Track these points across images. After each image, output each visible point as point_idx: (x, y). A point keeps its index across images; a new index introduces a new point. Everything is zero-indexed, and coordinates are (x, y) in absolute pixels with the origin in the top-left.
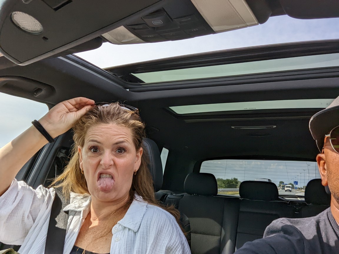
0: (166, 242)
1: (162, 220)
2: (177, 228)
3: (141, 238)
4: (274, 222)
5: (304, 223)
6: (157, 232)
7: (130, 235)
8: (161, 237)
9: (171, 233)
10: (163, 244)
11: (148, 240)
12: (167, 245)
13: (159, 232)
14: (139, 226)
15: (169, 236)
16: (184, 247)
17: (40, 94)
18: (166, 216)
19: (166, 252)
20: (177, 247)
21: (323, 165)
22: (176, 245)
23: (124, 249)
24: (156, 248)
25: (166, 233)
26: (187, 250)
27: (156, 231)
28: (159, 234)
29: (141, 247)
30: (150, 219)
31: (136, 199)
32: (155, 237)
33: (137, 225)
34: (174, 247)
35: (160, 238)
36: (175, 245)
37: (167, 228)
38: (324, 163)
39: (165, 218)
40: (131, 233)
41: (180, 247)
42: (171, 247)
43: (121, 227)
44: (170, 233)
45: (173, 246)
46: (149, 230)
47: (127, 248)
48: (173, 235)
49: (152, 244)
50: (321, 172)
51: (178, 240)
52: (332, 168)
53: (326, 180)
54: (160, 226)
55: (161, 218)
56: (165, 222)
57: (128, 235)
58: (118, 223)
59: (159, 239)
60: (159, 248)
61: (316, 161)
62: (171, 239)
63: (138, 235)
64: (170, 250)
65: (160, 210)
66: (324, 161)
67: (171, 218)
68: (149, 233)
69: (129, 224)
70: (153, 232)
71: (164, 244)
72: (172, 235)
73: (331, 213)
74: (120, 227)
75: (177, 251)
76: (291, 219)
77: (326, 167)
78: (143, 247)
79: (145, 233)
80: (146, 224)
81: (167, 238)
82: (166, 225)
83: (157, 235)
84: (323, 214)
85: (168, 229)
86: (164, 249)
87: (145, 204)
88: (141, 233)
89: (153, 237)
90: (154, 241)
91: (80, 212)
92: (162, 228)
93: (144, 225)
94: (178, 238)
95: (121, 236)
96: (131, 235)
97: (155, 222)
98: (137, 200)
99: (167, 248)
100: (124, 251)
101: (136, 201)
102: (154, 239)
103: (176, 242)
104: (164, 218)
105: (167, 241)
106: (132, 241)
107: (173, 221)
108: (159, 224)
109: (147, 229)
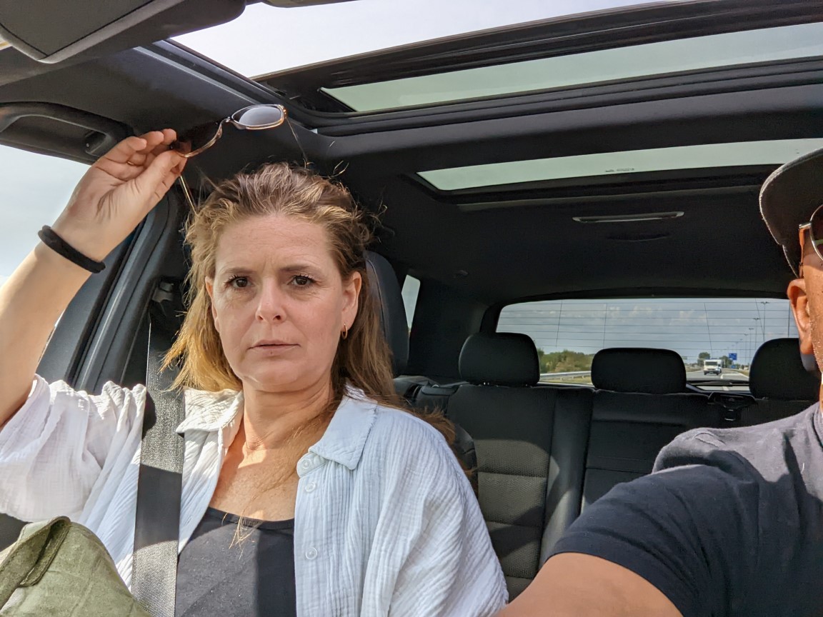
0: (424, 489)
1: (412, 440)
2: (448, 459)
3: (366, 483)
4: (681, 437)
6: (403, 468)
7: (339, 477)
8: (413, 480)
9: (436, 469)
10: (417, 496)
11: (382, 487)
12: (428, 496)
13: (408, 468)
14: (360, 455)
15: (430, 478)
16: (467, 501)
18: (422, 431)
19: (424, 512)
20: (450, 501)
21: (804, 305)
22: (449, 497)
23: (327, 509)
24: (402, 505)
25: (424, 469)
26: (474, 507)
27: (400, 465)
28: (407, 472)
29: (366, 504)
30: (385, 438)
31: (350, 395)
32: (398, 479)
33: (355, 453)
34: (442, 501)
35: (411, 481)
36: (445, 497)
37: (426, 458)
39: (421, 435)
40: (342, 473)
41: (457, 502)
42: (436, 501)
43: (318, 460)
44: (434, 470)
45: (442, 498)
46: (385, 463)
47: (334, 506)
48: (441, 474)
49: (393, 496)
50: (799, 323)
51: (452, 486)
54: (409, 454)
55: (410, 436)
56: (421, 444)
57: (335, 477)
58: (309, 450)
59: (409, 483)
60: (408, 504)
62: (436, 484)
63: (359, 476)
64: (433, 509)
65: (409, 419)
66: (804, 297)
67: (434, 437)
68: (385, 472)
69: (335, 452)
70: (393, 470)
71: (419, 495)
72: (438, 474)
74: (316, 459)
75: (451, 510)
76: (720, 430)
77: (808, 310)
78: (371, 502)
79: (375, 472)
80: (377, 451)
81: (426, 482)
82: (422, 453)
83: (404, 474)
85: (428, 462)
86: (420, 507)
87: (371, 405)
88: (365, 472)
89: (395, 480)
90: (396, 488)
91: (216, 432)
92: (415, 459)
93: (371, 453)
94: (453, 482)
95: (318, 480)
96: (341, 478)
97: (396, 446)
98: (350, 397)
99: (427, 504)
100: (327, 513)
101: (350, 400)
102: (397, 484)
103: (447, 490)
104: (419, 436)
105: (426, 488)
106: (345, 491)
107: (439, 443)
108: (407, 451)
109: (379, 462)
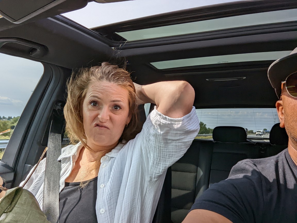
4: (239, 162)
5: (265, 162)
17: (35, 54)
21: (281, 110)
38: (282, 108)
50: (280, 117)
52: (288, 111)
53: (283, 122)
61: (276, 108)
66: (282, 107)
73: (288, 152)
77: (283, 112)
84: (282, 154)
